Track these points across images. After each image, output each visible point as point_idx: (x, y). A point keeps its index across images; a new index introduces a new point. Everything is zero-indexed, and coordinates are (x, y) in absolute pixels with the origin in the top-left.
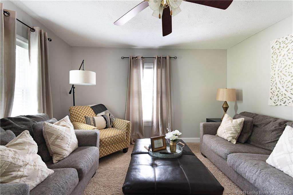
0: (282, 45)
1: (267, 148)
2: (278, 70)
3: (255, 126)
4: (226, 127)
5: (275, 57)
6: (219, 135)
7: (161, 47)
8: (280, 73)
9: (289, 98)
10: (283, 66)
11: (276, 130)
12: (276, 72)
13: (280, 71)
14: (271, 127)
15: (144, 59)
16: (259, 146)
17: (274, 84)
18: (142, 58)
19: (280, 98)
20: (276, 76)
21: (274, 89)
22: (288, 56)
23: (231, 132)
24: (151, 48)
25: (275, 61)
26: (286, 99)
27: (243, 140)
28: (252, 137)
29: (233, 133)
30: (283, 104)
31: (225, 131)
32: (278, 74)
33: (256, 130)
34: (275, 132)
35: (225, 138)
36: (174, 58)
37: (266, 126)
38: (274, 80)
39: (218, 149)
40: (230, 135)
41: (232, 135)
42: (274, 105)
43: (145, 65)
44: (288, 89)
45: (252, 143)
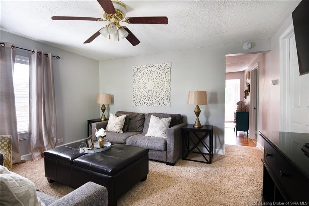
0: (139, 70)
1: (137, 131)
2: (137, 85)
3: (130, 119)
4: (115, 123)
5: (135, 76)
6: (109, 131)
7: (42, 41)
8: (138, 87)
9: (142, 101)
10: (139, 82)
11: (141, 119)
12: (136, 86)
13: (138, 85)
14: (138, 118)
15: (14, 49)
16: (134, 131)
17: (135, 93)
18: (12, 47)
19: (138, 101)
20: (136, 88)
21: (135, 95)
22: (141, 77)
23: (119, 125)
24: (26, 37)
25: (135, 79)
26: (141, 102)
27: (125, 130)
28: (129, 127)
29: (120, 126)
30: (139, 105)
31: (115, 126)
32: (137, 87)
33: (131, 121)
34: (141, 121)
35: (115, 130)
36: (57, 57)
37: (136, 118)
38: (135, 90)
39: (117, 138)
40: (119, 128)
41: (120, 128)
42: (135, 105)
43: (17, 58)
44: (142, 96)
45: (129, 130)
